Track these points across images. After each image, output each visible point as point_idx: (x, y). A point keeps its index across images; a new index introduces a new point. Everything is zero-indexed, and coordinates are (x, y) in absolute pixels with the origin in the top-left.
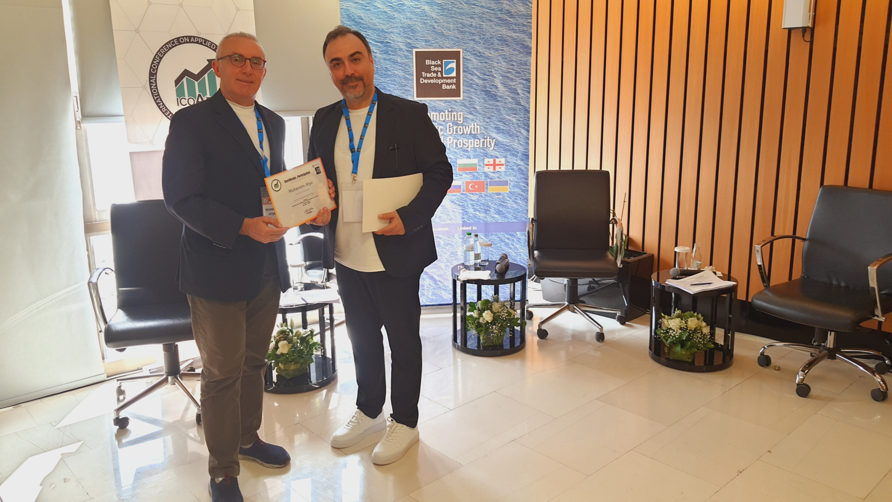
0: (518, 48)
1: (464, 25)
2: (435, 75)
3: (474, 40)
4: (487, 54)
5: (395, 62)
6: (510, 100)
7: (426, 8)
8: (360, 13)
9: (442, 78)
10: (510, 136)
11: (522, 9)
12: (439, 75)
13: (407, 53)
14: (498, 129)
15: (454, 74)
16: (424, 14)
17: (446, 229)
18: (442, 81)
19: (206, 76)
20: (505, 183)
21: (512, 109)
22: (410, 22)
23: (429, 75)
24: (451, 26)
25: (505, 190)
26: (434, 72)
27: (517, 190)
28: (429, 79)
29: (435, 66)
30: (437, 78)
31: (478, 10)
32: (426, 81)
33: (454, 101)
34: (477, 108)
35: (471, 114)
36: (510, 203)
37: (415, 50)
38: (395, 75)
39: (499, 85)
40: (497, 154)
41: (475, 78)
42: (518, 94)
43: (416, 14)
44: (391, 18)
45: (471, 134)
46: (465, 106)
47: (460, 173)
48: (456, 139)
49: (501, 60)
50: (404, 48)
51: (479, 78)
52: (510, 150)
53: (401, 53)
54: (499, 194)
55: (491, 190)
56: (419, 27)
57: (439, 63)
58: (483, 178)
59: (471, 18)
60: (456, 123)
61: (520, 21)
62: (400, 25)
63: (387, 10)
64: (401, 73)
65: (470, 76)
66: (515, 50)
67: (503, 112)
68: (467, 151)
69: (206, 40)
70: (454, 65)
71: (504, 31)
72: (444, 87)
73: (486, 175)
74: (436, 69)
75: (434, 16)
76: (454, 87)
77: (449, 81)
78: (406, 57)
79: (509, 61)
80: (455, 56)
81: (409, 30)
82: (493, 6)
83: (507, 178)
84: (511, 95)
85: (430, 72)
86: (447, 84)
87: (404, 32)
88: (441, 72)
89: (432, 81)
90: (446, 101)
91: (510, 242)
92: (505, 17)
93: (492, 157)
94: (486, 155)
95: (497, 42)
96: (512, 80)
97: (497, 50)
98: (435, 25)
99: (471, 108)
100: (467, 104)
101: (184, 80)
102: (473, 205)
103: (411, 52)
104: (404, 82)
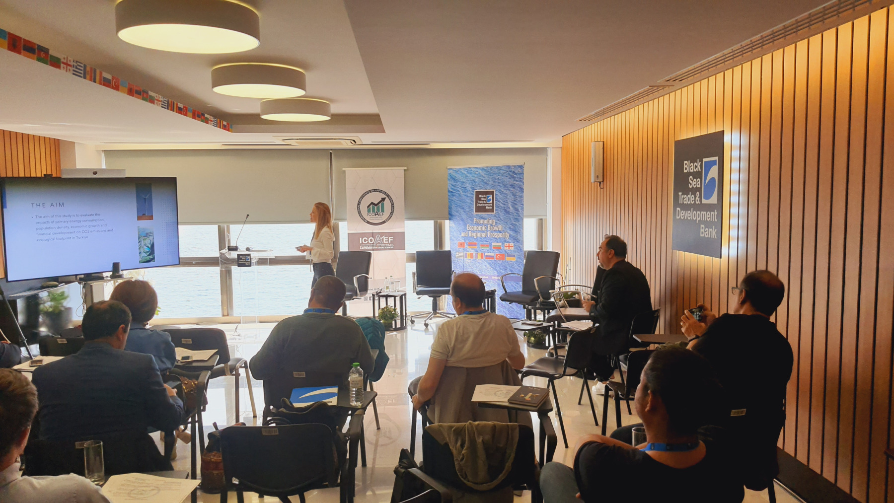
0: (518, 189)
1: (495, 179)
2: (483, 202)
3: (499, 186)
4: (505, 192)
5: (467, 196)
6: (515, 214)
7: (480, 171)
8: (455, 175)
9: (486, 203)
10: (516, 232)
11: (520, 171)
12: (485, 202)
13: (472, 192)
14: (510, 228)
15: (491, 202)
16: (479, 173)
17: (487, 277)
18: (487, 205)
19: (380, 204)
20: (514, 256)
21: (515, 219)
22: (473, 178)
23: (480, 202)
24: (490, 179)
25: (514, 259)
26: (484, 201)
27: (519, 260)
28: (481, 204)
29: (483, 198)
30: (484, 203)
31: (501, 172)
32: (479, 205)
33: (491, 214)
34: (501, 218)
35: (498, 221)
36: (516, 266)
37: (475, 191)
38: (467, 202)
39: (511, 207)
40: (510, 241)
41: (500, 204)
42: (519, 211)
43: (476, 174)
44: (466, 176)
45: (498, 230)
46: (496, 217)
47: (494, 249)
48: (491, 232)
49: (511, 195)
50: (471, 190)
51: (502, 204)
52: (515, 239)
53: (470, 192)
54: (511, 261)
55: (508, 259)
56: (477, 180)
57: (485, 196)
58: (504, 253)
59: (499, 175)
60: (492, 225)
61: (519, 176)
62: (469, 179)
63: (465, 173)
64: (469, 201)
65: (498, 203)
66: (517, 190)
67: (512, 220)
68: (497, 239)
69: (381, 191)
70: (491, 197)
71: (511, 181)
72: (487, 208)
73: (506, 252)
74: (484, 199)
75: (483, 175)
76: (491, 208)
77: (489, 205)
78: (472, 194)
79: (514, 195)
80: (492, 193)
81: (474, 181)
82: (508, 170)
83: (515, 254)
84: (516, 212)
85: (481, 200)
86: (488, 206)
87: (471, 183)
88: (486, 201)
89: (482, 205)
90: (488, 215)
91: (516, 287)
92: (513, 174)
93: (508, 242)
94: (506, 241)
95: (509, 186)
96: (516, 204)
97: (509, 190)
98: (483, 179)
99: (498, 217)
100: (497, 216)
101: (371, 206)
102: (499, 266)
103: (473, 191)
104: (471, 205)
